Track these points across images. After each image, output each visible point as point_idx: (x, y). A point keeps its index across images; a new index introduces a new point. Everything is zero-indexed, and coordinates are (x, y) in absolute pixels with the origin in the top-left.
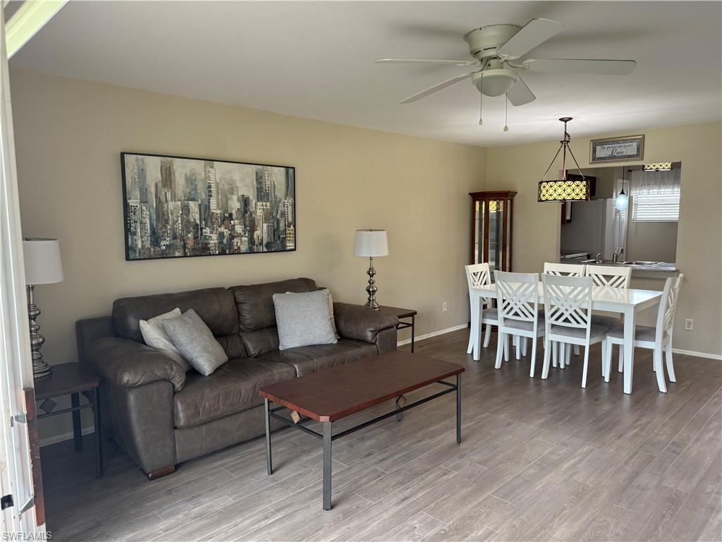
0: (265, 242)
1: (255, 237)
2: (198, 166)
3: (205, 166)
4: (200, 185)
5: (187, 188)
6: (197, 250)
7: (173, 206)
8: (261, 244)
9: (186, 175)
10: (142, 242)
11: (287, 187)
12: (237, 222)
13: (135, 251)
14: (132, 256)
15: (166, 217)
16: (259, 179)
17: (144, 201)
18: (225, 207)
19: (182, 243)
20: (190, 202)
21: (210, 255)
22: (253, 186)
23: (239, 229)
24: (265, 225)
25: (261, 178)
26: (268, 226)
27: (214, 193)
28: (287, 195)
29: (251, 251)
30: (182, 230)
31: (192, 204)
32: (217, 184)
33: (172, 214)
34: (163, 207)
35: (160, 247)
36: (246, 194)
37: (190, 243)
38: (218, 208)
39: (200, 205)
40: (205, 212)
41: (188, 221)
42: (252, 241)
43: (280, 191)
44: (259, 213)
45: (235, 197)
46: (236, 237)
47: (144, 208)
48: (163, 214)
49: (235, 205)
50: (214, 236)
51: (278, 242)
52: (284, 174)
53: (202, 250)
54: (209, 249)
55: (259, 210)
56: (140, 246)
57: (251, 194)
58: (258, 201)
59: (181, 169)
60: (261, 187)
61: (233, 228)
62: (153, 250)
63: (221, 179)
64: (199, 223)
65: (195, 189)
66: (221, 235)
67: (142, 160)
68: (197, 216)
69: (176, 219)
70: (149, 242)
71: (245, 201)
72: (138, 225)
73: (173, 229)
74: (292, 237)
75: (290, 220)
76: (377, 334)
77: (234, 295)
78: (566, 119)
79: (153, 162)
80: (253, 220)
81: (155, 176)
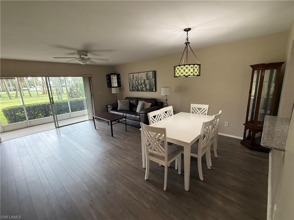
0: (149, 89)
3: (138, 74)
4: (137, 78)
7: (134, 82)
15: (133, 84)
16: (147, 75)
17: (131, 82)
18: (141, 82)
23: (144, 86)
28: (153, 78)
29: (146, 91)
31: (137, 82)
32: (140, 77)
42: (146, 89)
46: (143, 88)
50: (140, 88)
53: (138, 90)
55: (147, 82)
57: (145, 78)
61: (143, 86)
68: (137, 84)
71: (144, 80)
73: (134, 86)
74: (154, 88)
75: (154, 84)
76: (139, 114)
77: (138, 99)
78: (187, 29)
79: (132, 75)
80: (146, 84)
81: (132, 77)
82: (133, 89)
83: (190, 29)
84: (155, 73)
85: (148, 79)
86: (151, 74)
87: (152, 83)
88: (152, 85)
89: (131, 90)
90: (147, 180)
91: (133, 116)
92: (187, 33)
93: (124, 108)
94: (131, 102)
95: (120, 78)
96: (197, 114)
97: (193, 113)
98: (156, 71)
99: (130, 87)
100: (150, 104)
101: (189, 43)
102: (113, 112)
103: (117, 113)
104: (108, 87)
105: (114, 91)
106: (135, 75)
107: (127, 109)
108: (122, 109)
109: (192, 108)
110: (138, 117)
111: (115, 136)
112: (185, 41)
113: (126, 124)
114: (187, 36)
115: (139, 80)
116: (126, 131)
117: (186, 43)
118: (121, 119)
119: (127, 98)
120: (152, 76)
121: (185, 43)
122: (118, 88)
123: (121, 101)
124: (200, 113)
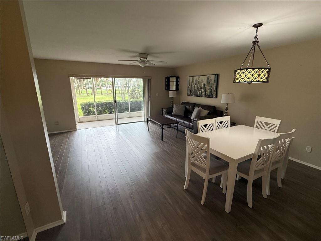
4: (197, 81)
7: (193, 86)
15: (192, 88)
16: (208, 79)
17: (190, 85)
18: (201, 86)
23: (203, 91)
24: (208, 91)
28: (214, 82)
29: (205, 97)
31: (196, 86)
32: (200, 81)
42: (205, 94)
50: (199, 93)
51: (211, 95)
53: (197, 95)
55: (207, 87)
57: (205, 82)
61: (202, 91)
66: (200, 92)
71: (204, 84)
72: (189, 89)
74: (215, 94)
75: (215, 89)
76: (193, 121)
77: (194, 105)
78: (257, 25)
79: (191, 78)
80: (206, 89)
81: (191, 80)
82: (191, 93)
83: (261, 25)
84: (217, 76)
85: (208, 82)
86: (213, 78)
87: (213, 88)
88: (212, 91)
89: (188, 95)
90: (186, 189)
91: (186, 122)
92: (257, 30)
93: (179, 113)
94: (188, 107)
95: (179, 81)
96: (262, 130)
97: (257, 127)
98: (219, 75)
99: (188, 91)
100: (208, 112)
101: (259, 41)
102: (167, 116)
103: (170, 117)
104: (166, 90)
105: (171, 94)
106: (195, 78)
107: (182, 115)
108: (177, 114)
109: (257, 122)
110: (192, 124)
111: (164, 141)
112: (253, 39)
113: (177, 130)
114: (257, 33)
115: (199, 85)
116: (177, 137)
117: (254, 41)
118: (173, 124)
119: (183, 103)
120: (214, 80)
121: (252, 42)
122: (176, 91)
123: (177, 106)
124: (267, 129)
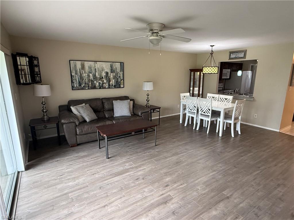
0: (113, 85)
1: (110, 83)
2: (92, 63)
3: (94, 63)
4: (93, 69)
5: (89, 69)
6: (93, 87)
7: (85, 75)
8: (112, 86)
9: (88, 66)
10: (76, 85)
11: (121, 69)
12: (104, 79)
13: (74, 87)
14: (73, 89)
15: (83, 78)
17: (76, 74)
18: (101, 75)
19: (88, 85)
20: (90, 74)
21: (96, 89)
22: (109, 69)
23: (105, 81)
24: (113, 80)
25: (112, 66)
26: (114, 81)
27: (97, 71)
28: (121, 71)
29: (109, 88)
30: (88, 82)
32: (98, 68)
33: (85, 77)
34: (82, 75)
35: (81, 86)
36: (107, 71)
37: (90, 85)
38: (98, 75)
39: (93, 75)
40: (94, 77)
41: (89, 79)
42: (109, 85)
43: (118, 70)
44: (112, 76)
45: (104, 72)
46: (104, 84)
47: (76, 76)
48: (82, 77)
49: (104, 74)
50: (97, 83)
51: (118, 85)
52: (120, 65)
54: (96, 87)
55: (111, 76)
56: (75, 86)
57: (109, 71)
58: (111, 73)
59: (87, 64)
60: (112, 69)
61: (103, 81)
62: (79, 87)
63: (99, 67)
64: (92, 79)
65: (91, 70)
66: (100, 83)
67: (75, 62)
68: (92, 78)
69: (86, 79)
70: (78, 85)
71: (107, 73)
72: (75, 80)
73: (85, 81)
74: (123, 84)
75: (122, 78)
77: (102, 100)
79: (79, 63)
80: (110, 79)
81: (79, 66)
83: (214, 46)
85: (112, 71)
86: (118, 66)
87: (119, 77)
88: (119, 80)
99: (73, 82)
